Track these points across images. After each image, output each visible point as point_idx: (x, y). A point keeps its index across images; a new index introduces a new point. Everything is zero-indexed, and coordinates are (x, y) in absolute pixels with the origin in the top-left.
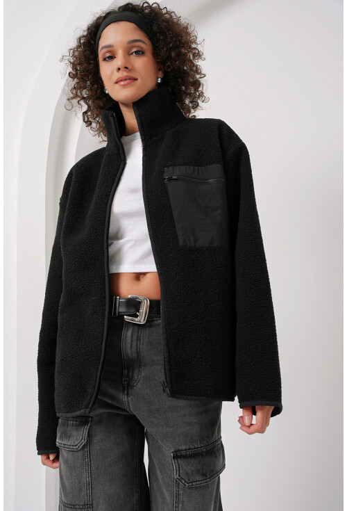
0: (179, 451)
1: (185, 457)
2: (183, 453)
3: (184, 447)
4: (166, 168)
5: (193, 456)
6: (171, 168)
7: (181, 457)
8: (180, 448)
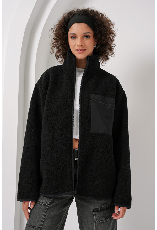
0: (96, 209)
1: (98, 211)
2: (97, 210)
3: (98, 208)
4: (92, 94)
5: (101, 210)
6: (94, 95)
7: (97, 211)
8: (96, 208)
